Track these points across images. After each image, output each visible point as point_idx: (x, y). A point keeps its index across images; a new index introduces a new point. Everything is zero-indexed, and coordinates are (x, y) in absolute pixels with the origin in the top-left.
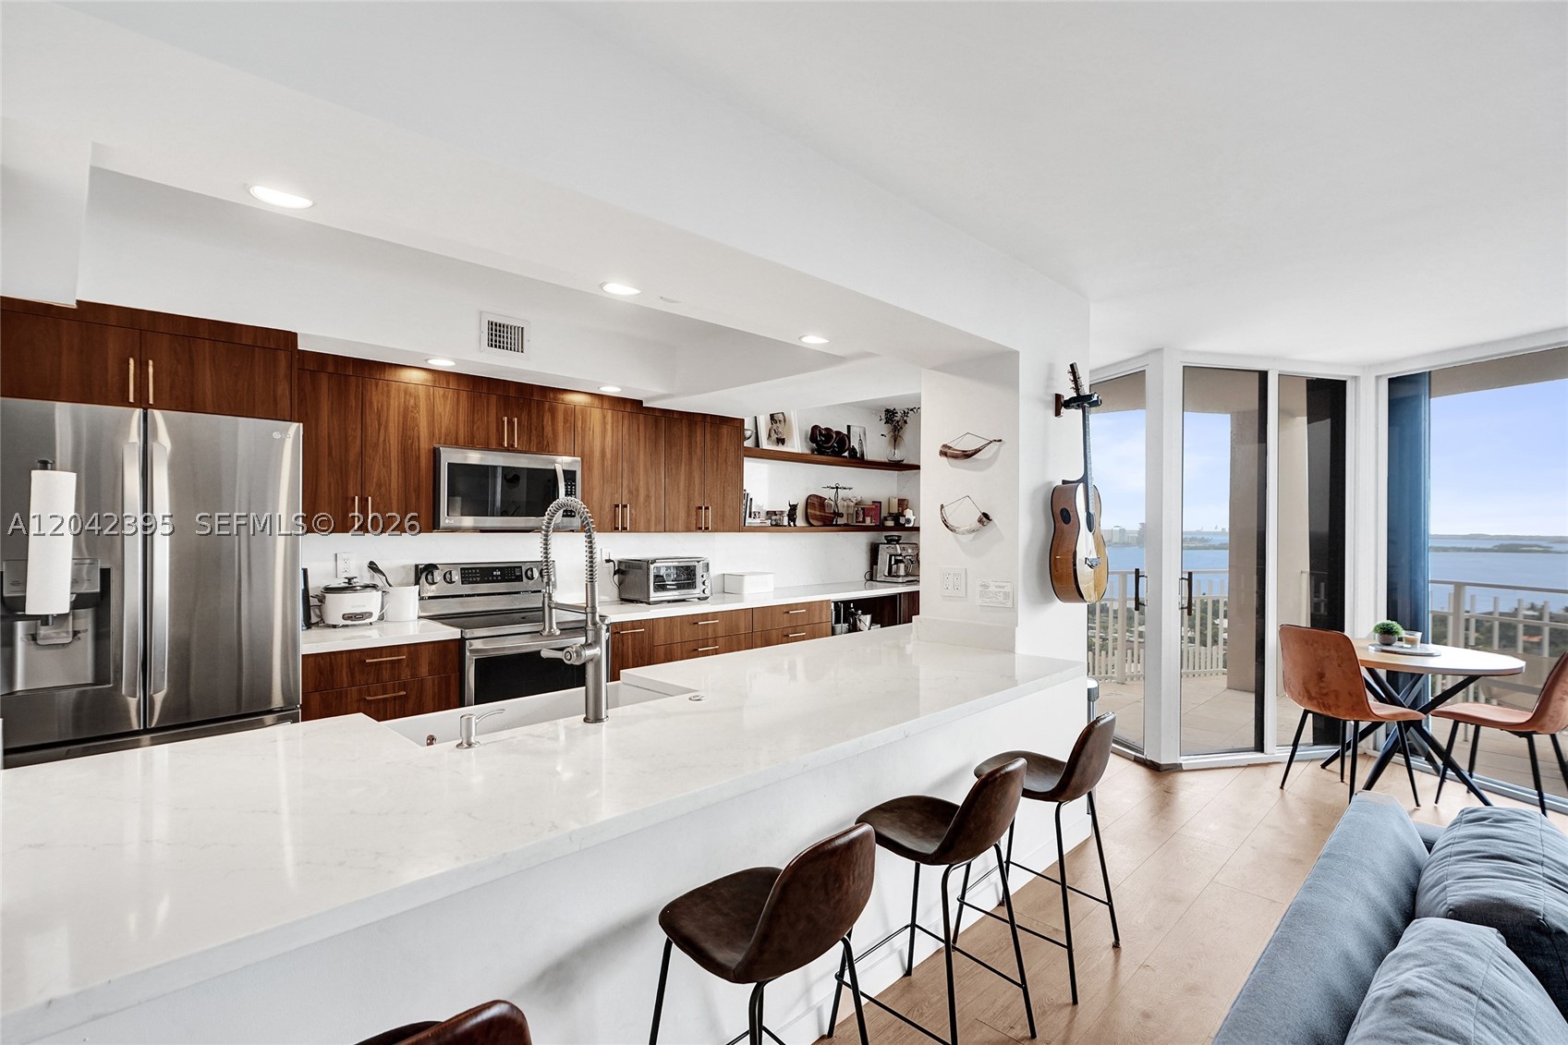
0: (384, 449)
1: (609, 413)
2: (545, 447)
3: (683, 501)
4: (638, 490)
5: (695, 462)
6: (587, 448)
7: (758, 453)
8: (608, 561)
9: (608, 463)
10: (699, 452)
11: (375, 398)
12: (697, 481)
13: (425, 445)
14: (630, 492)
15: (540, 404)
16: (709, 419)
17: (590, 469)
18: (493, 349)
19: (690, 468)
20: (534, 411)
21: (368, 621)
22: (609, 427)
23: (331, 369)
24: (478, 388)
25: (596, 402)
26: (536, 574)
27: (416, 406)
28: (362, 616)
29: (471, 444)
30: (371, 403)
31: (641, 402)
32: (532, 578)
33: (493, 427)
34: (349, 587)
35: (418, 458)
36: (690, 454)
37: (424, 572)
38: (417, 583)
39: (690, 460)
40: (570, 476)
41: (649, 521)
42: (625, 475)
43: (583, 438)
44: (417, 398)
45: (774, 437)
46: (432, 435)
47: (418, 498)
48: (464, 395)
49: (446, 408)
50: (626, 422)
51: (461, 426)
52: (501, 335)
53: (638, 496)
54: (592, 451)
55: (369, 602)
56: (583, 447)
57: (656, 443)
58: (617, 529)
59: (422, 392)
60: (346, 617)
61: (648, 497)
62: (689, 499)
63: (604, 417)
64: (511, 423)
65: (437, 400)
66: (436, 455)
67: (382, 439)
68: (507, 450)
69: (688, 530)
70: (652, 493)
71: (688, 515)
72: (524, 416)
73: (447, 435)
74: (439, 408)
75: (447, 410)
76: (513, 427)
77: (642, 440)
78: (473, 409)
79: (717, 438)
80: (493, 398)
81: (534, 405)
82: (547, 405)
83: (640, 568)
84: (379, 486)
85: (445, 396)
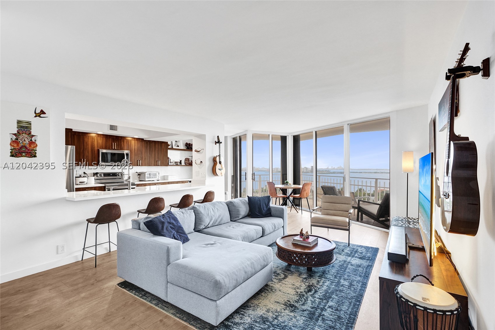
0: (88, 150)
1: (136, 142)
2: (121, 149)
3: (153, 160)
4: (143, 157)
5: (156, 151)
6: (131, 148)
7: (172, 149)
8: (136, 172)
9: (136, 152)
10: (157, 149)
11: (86, 140)
12: (156, 155)
13: (96, 149)
14: (141, 158)
15: (121, 140)
16: (159, 142)
17: (132, 153)
18: (111, 130)
19: (155, 152)
20: (119, 141)
21: (84, 183)
22: (136, 144)
23: (77, 134)
24: (107, 137)
25: (133, 139)
26: (120, 175)
27: (94, 141)
28: (83, 182)
29: (106, 148)
30: (85, 141)
31: (143, 139)
32: (119, 176)
33: (111, 145)
34: (80, 176)
35: (95, 151)
36: (155, 149)
37: (95, 174)
38: (94, 176)
39: (155, 151)
40: (127, 154)
41: (145, 164)
42: (140, 154)
43: (130, 147)
44: (94, 139)
45: (176, 145)
46: (98, 147)
47: (95, 159)
48: (104, 138)
49: (100, 141)
50: (140, 143)
51: (104, 145)
52: (112, 128)
53: (143, 158)
54: (132, 149)
55: (85, 180)
56: (130, 148)
57: (147, 147)
58: (138, 165)
59: (95, 138)
60: (80, 182)
61: (145, 159)
62: (155, 159)
63: (135, 142)
64: (114, 144)
65: (99, 140)
66: (98, 151)
67: (87, 148)
68: (114, 149)
69: (155, 166)
70: (146, 157)
71: (155, 162)
72: (117, 142)
73: (101, 146)
74: (99, 141)
75: (101, 141)
76: (115, 145)
77: (144, 147)
78: (106, 141)
79: (161, 146)
80: (111, 139)
81: (119, 140)
82: (122, 140)
83: (143, 174)
84: (87, 157)
85: (100, 139)
